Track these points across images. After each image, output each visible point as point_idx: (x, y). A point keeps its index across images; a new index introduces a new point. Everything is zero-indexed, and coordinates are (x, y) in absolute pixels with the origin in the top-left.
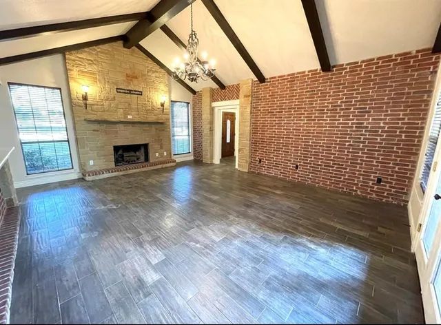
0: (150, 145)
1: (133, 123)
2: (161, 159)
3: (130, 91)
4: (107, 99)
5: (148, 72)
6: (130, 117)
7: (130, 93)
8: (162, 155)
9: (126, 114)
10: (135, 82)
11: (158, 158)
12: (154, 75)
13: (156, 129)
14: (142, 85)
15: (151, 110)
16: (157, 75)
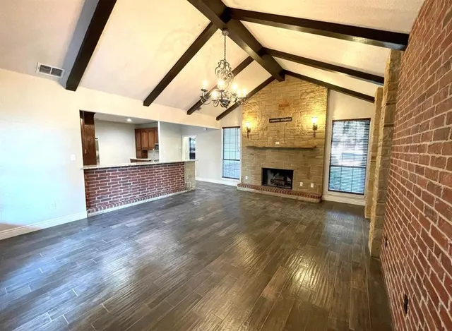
0: (294, 172)
1: (279, 149)
2: (305, 190)
3: (280, 119)
4: (262, 129)
5: (301, 95)
6: (277, 143)
7: (280, 121)
8: (306, 185)
9: (274, 141)
10: (286, 109)
11: (301, 188)
12: (308, 96)
13: (304, 156)
14: (293, 110)
15: (300, 136)
16: (312, 95)
